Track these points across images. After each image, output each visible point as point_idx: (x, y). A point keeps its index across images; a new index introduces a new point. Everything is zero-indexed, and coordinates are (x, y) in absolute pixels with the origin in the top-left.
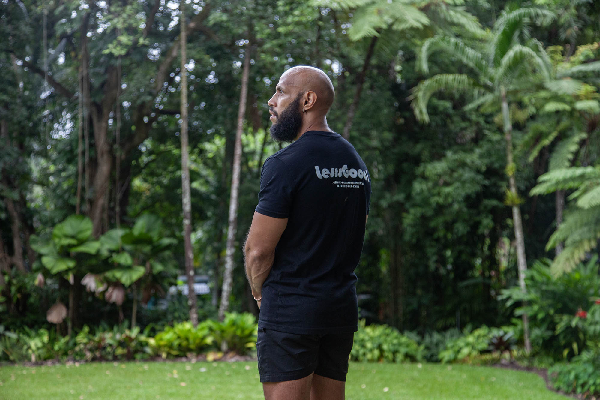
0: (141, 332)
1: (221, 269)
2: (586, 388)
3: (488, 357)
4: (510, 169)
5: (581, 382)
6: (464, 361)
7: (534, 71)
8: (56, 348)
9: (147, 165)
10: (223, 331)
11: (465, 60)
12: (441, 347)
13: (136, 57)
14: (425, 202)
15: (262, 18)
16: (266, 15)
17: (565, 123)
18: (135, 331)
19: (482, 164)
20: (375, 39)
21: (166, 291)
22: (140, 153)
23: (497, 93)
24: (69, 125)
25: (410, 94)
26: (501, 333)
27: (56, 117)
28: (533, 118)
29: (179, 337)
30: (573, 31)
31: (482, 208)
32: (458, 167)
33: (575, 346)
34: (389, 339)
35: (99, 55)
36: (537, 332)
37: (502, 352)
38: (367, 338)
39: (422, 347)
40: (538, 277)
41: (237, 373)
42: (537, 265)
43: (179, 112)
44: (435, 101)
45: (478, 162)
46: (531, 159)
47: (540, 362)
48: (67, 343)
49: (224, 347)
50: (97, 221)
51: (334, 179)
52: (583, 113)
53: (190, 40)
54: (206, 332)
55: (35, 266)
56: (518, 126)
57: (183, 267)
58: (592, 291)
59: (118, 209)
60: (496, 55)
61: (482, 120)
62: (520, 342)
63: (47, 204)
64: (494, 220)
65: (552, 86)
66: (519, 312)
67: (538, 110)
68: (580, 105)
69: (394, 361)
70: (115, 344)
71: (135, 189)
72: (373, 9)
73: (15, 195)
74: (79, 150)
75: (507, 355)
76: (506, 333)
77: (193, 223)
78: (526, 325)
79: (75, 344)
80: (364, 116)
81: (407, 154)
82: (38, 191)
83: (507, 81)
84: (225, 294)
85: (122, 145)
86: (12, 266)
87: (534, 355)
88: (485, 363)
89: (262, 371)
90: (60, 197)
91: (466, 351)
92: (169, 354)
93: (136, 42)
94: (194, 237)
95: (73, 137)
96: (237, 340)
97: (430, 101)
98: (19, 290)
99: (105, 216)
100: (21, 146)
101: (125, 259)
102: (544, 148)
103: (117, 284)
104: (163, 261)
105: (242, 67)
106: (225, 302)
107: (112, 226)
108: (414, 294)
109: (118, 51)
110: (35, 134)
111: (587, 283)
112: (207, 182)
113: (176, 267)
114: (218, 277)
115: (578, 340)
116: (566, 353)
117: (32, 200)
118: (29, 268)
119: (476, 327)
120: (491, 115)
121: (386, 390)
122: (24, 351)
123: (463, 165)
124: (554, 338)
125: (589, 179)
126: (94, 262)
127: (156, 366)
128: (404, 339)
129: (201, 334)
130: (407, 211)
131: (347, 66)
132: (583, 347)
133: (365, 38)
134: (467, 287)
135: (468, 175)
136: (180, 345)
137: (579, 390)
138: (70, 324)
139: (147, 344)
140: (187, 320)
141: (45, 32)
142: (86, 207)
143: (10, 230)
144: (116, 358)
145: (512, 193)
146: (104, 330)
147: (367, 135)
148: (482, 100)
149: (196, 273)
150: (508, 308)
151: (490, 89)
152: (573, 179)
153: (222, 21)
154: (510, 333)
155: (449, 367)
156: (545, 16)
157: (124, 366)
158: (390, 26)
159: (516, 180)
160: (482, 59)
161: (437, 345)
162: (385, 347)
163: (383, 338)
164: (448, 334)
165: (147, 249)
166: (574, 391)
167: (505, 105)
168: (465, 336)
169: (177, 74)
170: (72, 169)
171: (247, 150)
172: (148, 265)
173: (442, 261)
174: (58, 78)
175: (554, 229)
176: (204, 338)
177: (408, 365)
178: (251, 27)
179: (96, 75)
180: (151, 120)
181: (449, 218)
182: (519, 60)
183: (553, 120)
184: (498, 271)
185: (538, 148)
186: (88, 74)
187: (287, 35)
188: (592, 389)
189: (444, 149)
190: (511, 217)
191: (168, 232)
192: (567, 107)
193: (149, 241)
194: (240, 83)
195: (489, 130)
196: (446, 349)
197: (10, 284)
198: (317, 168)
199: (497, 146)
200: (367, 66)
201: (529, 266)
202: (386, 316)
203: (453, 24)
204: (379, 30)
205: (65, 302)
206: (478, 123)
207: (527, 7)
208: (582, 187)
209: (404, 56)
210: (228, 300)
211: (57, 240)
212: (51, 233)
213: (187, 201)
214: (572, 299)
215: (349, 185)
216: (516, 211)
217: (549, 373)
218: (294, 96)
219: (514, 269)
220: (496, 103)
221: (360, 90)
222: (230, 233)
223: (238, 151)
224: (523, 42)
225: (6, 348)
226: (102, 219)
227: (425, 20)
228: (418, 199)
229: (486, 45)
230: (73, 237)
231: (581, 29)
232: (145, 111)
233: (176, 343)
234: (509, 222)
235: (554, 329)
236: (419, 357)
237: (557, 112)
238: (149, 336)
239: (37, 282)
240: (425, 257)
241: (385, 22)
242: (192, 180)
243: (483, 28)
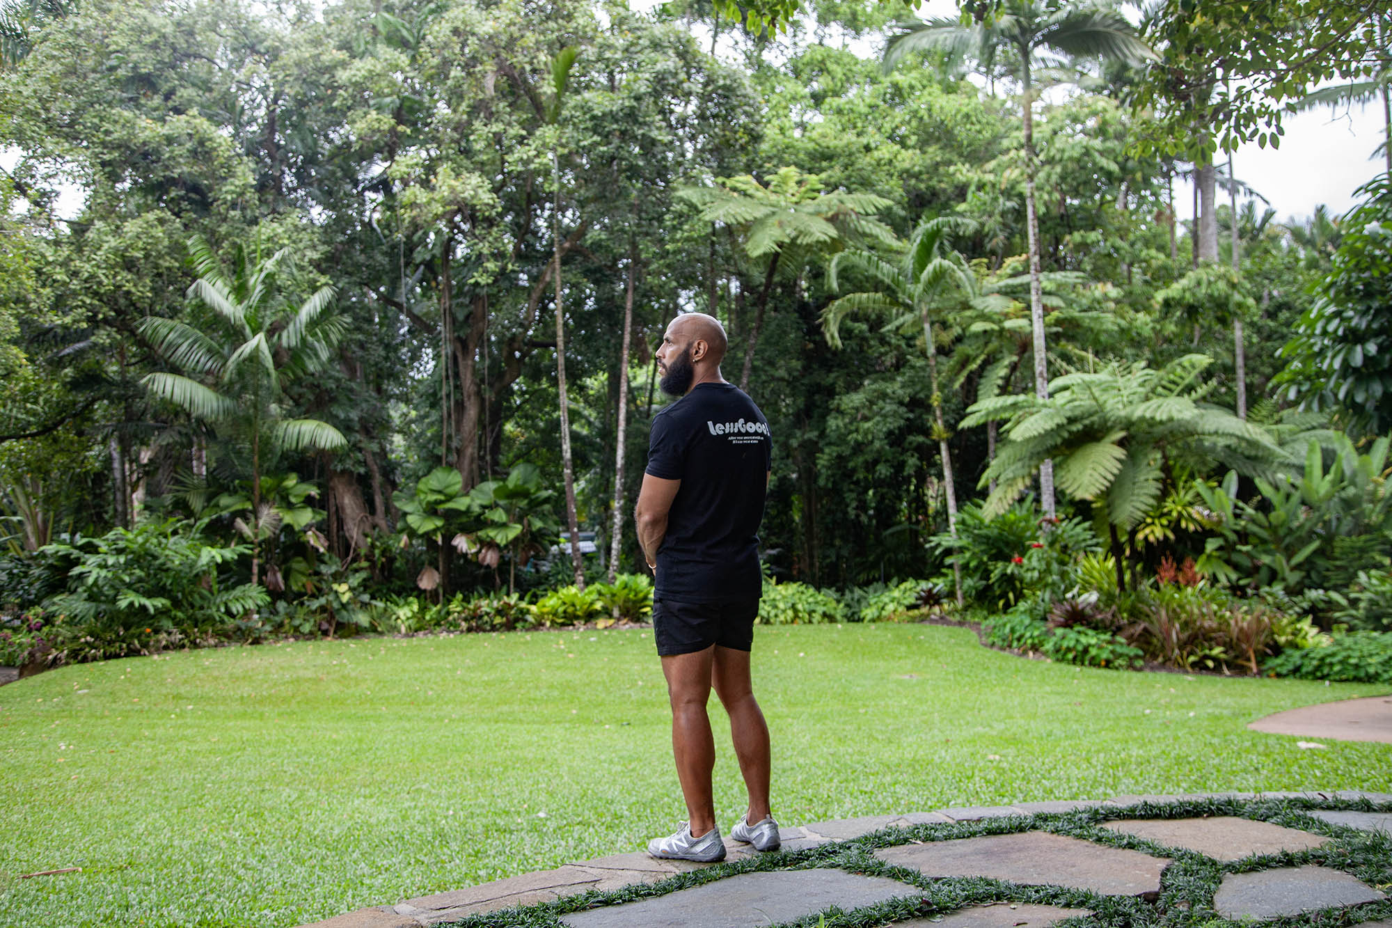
0: (521, 598)
1: (608, 524)
2: (1023, 641)
3: (916, 612)
4: (936, 399)
5: (1017, 635)
6: (889, 619)
7: (958, 287)
8: (428, 617)
9: (519, 407)
10: (614, 595)
11: (879, 275)
12: (864, 603)
13: (505, 284)
14: (842, 439)
15: (647, 234)
16: (651, 231)
17: (994, 344)
18: (514, 598)
19: (904, 394)
20: (777, 255)
21: (547, 551)
22: (512, 393)
23: (917, 313)
24: (432, 364)
25: (820, 317)
26: (930, 585)
27: (415, 356)
28: (959, 339)
29: (564, 603)
30: (1000, 239)
31: (906, 445)
32: (878, 398)
33: (1011, 595)
34: (804, 597)
35: (461, 285)
36: (969, 582)
37: (931, 606)
38: (778, 597)
39: (842, 605)
40: (970, 521)
41: (632, 642)
42: (968, 507)
43: (555, 345)
44: (849, 323)
45: (900, 392)
46: (957, 385)
47: (974, 615)
48: (439, 612)
49: (616, 613)
50: (465, 473)
51: (730, 434)
52: (1013, 332)
53: (564, 262)
54: (594, 596)
55: (399, 525)
56: (943, 351)
57: (564, 522)
58: (1028, 534)
59: (488, 458)
60: (914, 268)
61: (903, 343)
62: (951, 595)
63: (410, 454)
64: (920, 459)
65: (978, 303)
66: (948, 561)
67: (964, 330)
68: (1008, 324)
69: (810, 622)
70: (493, 612)
71: (507, 433)
72: (774, 221)
73: (375, 447)
74: (444, 393)
75: (936, 609)
76: (935, 585)
77: (574, 473)
78: (957, 575)
79: (448, 613)
80: (767, 342)
81: (819, 385)
82: (398, 439)
83: (928, 299)
84: (614, 552)
85: (491, 385)
86: (374, 527)
87: (966, 608)
88: (913, 620)
89: (659, 644)
90: (424, 446)
91: (891, 607)
92: (553, 622)
93: (503, 269)
94: (577, 488)
95: (436, 378)
96: (630, 605)
97: (842, 323)
98: (383, 553)
99: (475, 466)
100: (379, 390)
101: (499, 515)
102: (971, 372)
103: (491, 545)
104: (543, 517)
105: (626, 290)
106: (614, 562)
107: (484, 479)
108: (832, 545)
109: (483, 280)
110: (394, 376)
111: (1022, 524)
112: (590, 424)
113: (556, 523)
114: (606, 533)
115: (1014, 589)
116: (1001, 603)
117: (392, 451)
118: (393, 529)
119: (903, 580)
120: (913, 338)
121: (802, 654)
122: (393, 622)
123: (884, 396)
124: (988, 588)
125: (1023, 407)
126: (464, 520)
127: (539, 635)
128: (820, 598)
129: (589, 599)
130: (822, 451)
131: (745, 286)
132: (1020, 596)
133: (765, 254)
134: (892, 535)
135: (889, 407)
136: (565, 612)
137: (1015, 644)
138: (441, 591)
139: (528, 612)
140: (573, 583)
141: (402, 261)
142: (453, 458)
143: (370, 487)
144: (494, 628)
145: (938, 427)
146: (480, 597)
147: (771, 363)
148: (901, 320)
149: (580, 529)
150: (937, 557)
151: (910, 308)
152: (1004, 409)
153: (601, 240)
154: (940, 584)
155: (873, 626)
156: (967, 226)
157: (503, 637)
158: (794, 240)
159: (944, 412)
160: (899, 274)
161: (859, 601)
162: (800, 607)
163: (797, 596)
164: (871, 589)
165: (523, 503)
166: (1010, 646)
167: (927, 326)
168: (890, 590)
169: (552, 300)
170: (435, 415)
171: (633, 384)
172: (525, 522)
173: (863, 507)
174: (416, 311)
175: (986, 467)
176: (592, 604)
177: (826, 626)
178: (634, 246)
179: (461, 305)
180: (523, 356)
181: (869, 457)
182: (939, 275)
183: (981, 342)
184: (926, 515)
185: (965, 373)
186: (450, 306)
187: (675, 252)
188: (1029, 641)
189: (862, 377)
190: (939, 453)
191: (546, 484)
192: (996, 327)
193: (525, 494)
194: (624, 308)
195: (911, 354)
196: (869, 605)
197: (373, 546)
198: (710, 423)
199: (922, 374)
200: (769, 284)
201: (959, 508)
202: (800, 572)
203: (864, 235)
204: (780, 245)
205: (434, 564)
206: (899, 347)
207: (947, 215)
208: (1014, 418)
209: (810, 271)
210: (618, 559)
211: (422, 496)
212: (416, 489)
213: (567, 447)
214: (1007, 544)
215: (747, 440)
216: (943, 446)
217: (983, 627)
218: (683, 346)
219: (943, 513)
220: (918, 323)
221: (762, 312)
222: (618, 482)
223: (624, 388)
224: (944, 255)
225: (372, 618)
226: (471, 471)
227: (833, 233)
228: (833, 436)
229: (904, 258)
230: (440, 492)
231: (1008, 239)
232: (516, 345)
233: (561, 609)
234: (937, 457)
235: (988, 578)
236: (838, 617)
237: (985, 332)
238: (532, 603)
239: (402, 544)
240: (843, 504)
241: (788, 236)
242: (571, 423)
243: (899, 239)
